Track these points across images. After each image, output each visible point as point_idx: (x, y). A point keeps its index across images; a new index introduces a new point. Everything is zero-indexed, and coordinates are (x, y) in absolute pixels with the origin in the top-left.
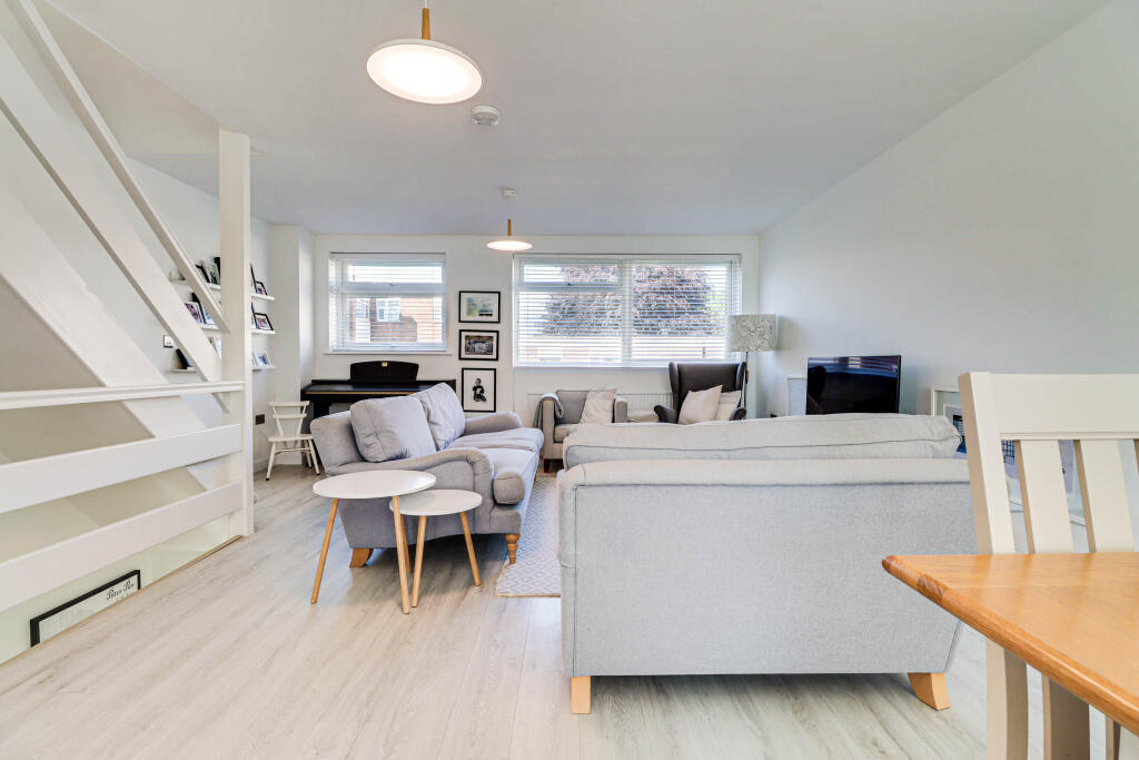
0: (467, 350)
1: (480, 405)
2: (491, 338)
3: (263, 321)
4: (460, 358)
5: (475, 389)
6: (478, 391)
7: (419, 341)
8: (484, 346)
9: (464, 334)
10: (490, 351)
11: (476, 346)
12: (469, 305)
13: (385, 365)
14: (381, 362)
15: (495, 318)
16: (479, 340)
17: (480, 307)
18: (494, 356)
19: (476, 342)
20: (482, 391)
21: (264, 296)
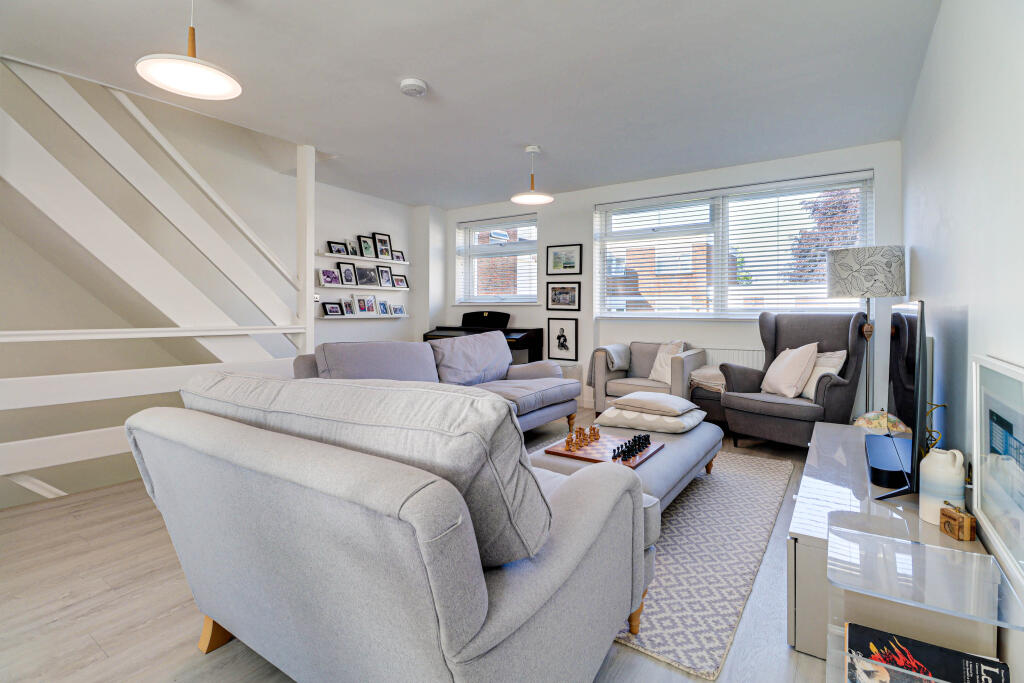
0: (553, 301)
1: (563, 354)
2: (574, 289)
3: (401, 280)
4: (548, 309)
5: (559, 338)
6: (562, 340)
7: (518, 293)
8: (568, 297)
9: (551, 286)
10: (573, 302)
11: (561, 297)
12: (555, 258)
13: (486, 315)
14: (483, 313)
15: (577, 270)
16: (564, 291)
17: (564, 260)
18: (576, 307)
19: (560, 293)
20: (565, 340)
21: (402, 262)
